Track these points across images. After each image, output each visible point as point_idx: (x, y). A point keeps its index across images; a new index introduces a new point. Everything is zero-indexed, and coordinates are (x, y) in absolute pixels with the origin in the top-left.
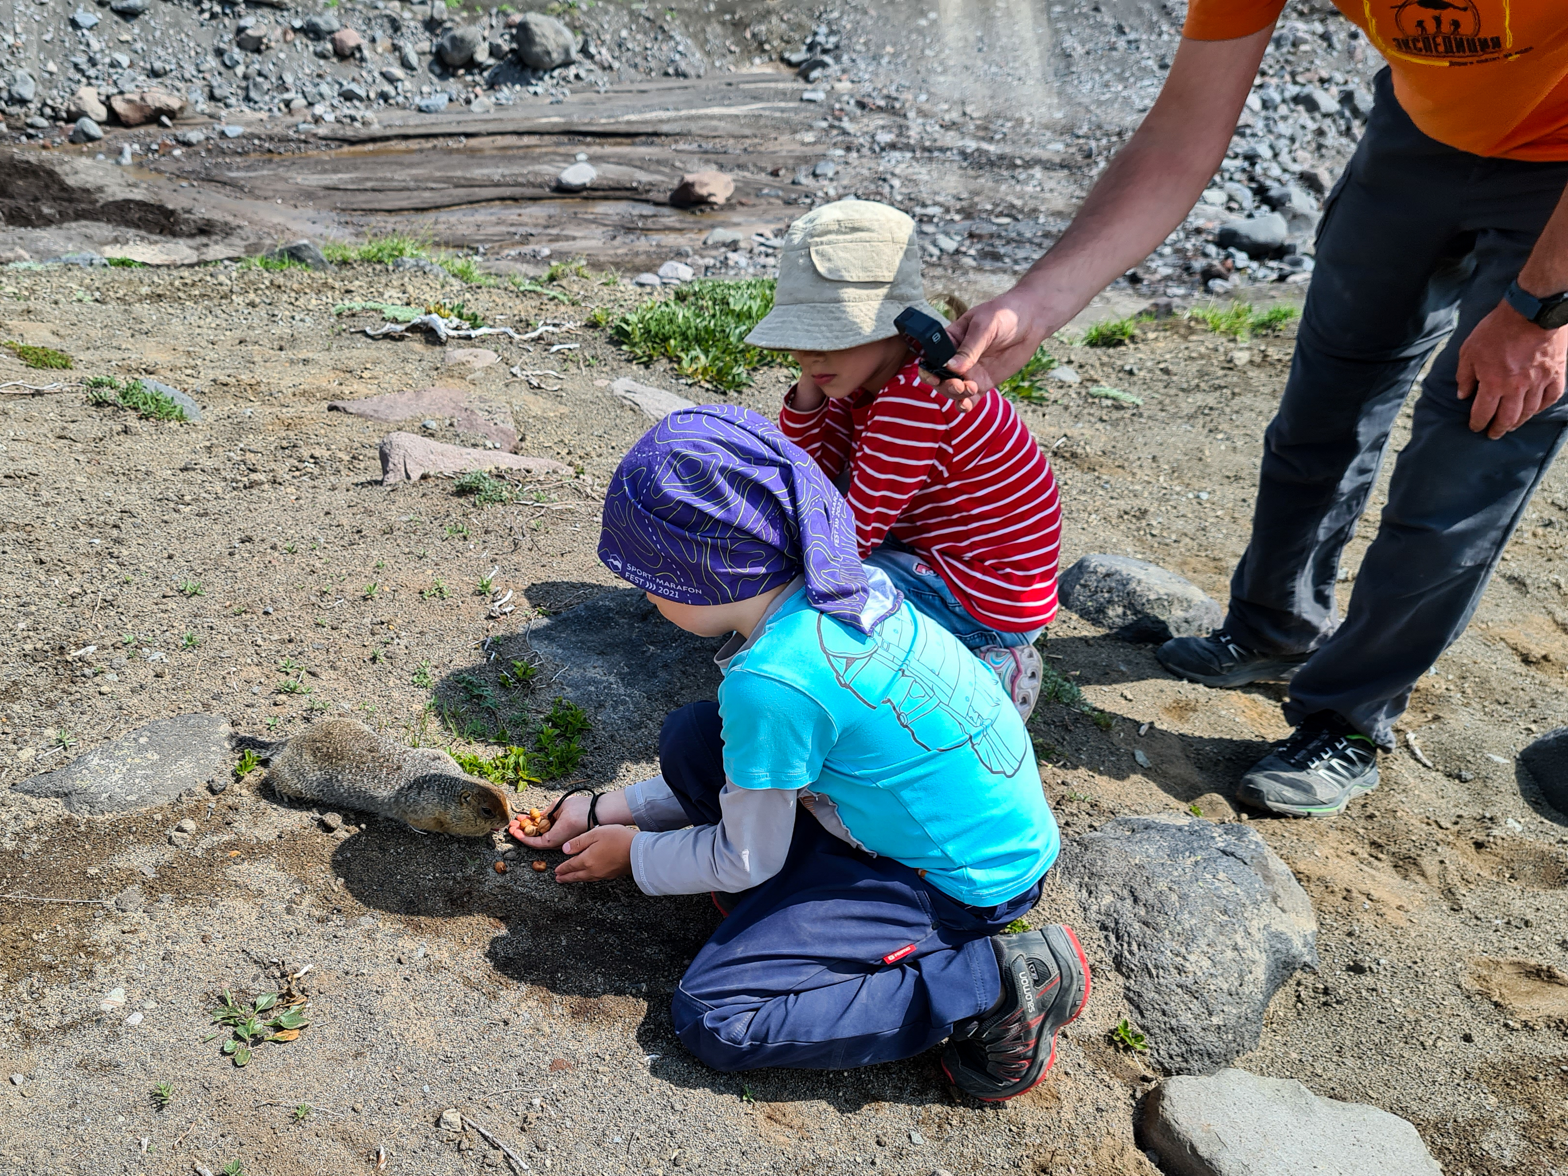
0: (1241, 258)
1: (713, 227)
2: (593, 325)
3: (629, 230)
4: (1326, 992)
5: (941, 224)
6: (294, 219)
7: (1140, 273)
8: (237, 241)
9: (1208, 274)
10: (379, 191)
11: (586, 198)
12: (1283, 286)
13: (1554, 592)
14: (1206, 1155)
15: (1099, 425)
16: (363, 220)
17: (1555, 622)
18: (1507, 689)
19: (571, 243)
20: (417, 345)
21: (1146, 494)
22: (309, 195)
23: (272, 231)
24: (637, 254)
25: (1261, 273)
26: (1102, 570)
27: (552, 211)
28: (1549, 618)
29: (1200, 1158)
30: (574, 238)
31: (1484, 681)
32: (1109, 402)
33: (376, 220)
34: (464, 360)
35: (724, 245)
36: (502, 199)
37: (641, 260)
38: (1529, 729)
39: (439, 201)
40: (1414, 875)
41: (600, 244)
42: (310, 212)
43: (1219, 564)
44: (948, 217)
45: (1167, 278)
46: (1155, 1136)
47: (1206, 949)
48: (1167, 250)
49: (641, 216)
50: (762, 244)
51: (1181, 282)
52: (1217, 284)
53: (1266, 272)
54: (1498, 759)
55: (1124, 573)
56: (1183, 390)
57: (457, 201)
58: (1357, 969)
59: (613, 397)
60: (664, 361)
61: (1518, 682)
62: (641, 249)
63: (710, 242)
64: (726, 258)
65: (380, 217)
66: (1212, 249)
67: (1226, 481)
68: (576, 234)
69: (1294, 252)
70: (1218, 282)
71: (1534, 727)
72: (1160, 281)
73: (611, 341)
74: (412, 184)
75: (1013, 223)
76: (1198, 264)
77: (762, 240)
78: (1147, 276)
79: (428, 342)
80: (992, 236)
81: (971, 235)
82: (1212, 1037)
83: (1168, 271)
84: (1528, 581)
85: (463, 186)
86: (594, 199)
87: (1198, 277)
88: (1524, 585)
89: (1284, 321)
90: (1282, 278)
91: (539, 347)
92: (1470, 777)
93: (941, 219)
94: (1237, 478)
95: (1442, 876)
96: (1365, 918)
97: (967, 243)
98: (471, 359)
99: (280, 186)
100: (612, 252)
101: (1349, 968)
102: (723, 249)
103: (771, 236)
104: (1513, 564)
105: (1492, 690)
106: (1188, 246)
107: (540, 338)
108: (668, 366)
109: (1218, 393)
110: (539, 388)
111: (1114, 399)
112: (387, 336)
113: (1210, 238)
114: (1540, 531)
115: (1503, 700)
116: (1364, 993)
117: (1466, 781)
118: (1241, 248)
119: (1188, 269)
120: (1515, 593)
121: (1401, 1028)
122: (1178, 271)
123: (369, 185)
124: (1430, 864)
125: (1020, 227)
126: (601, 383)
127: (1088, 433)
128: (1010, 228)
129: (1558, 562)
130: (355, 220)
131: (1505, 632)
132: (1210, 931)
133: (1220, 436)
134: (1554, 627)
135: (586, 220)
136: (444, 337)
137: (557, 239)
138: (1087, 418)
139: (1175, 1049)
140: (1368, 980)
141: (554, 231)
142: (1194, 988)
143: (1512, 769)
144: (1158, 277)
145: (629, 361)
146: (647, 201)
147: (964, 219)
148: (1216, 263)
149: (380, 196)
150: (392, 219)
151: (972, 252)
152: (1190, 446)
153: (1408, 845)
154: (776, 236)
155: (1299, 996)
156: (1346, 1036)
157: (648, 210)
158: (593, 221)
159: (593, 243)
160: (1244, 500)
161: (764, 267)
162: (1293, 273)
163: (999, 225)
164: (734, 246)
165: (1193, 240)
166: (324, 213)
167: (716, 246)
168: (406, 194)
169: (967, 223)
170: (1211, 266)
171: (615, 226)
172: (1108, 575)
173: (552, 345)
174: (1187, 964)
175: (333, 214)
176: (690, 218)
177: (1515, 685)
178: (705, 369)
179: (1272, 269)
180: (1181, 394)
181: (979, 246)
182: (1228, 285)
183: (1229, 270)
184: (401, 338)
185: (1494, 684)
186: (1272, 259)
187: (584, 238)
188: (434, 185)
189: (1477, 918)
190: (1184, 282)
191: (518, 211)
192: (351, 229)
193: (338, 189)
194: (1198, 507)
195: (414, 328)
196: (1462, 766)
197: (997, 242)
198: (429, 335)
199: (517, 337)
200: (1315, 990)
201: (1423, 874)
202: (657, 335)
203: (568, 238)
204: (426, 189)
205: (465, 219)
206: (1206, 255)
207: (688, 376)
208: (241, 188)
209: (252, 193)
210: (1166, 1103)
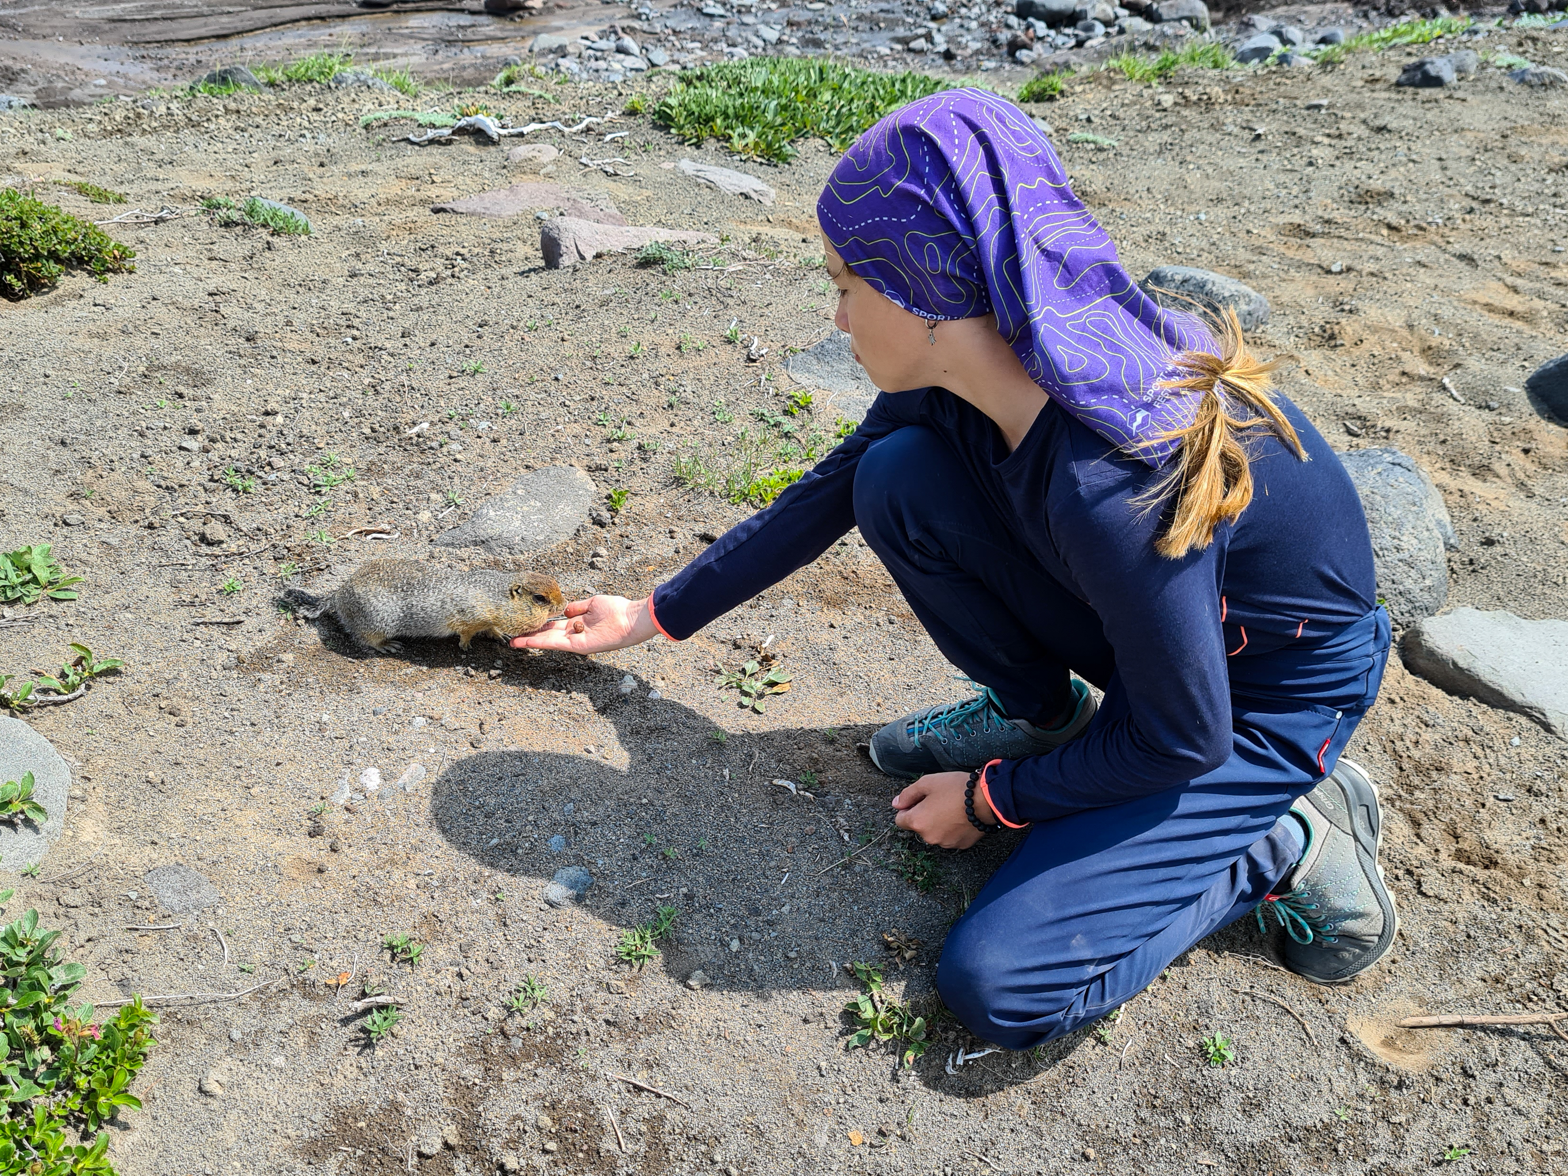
0: (1041, 27)
1: (536, 33)
2: (632, 112)
3: (450, 43)
4: (1471, 562)
5: (759, 14)
6: (82, 57)
7: (953, 50)
8: (25, 87)
9: (1014, 46)
10: (171, 19)
11: (397, 12)
12: (1083, 51)
13: (1496, 262)
14: (1465, 666)
15: (1092, 166)
16: (161, 53)
17: (1507, 286)
18: (1495, 339)
19: (392, 61)
20: (467, 147)
21: (1157, 221)
22: (92, 30)
23: (62, 73)
24: (464, 68)
25: (1060, 40)
26: (1179, 278)
27: (364, 28)
28: (1501, 283)
29: (1461, 670)
30: (395, 56)
31: (1476, 337)
32: (1092, 146)
33: (176, 52)
34: (530, 155)
35: (551, 51)
36: (308, 19)
37: (468, 74)
38: (1523, 366)
39: (240, 26)
40: (1490, 478)
41: (424, 60)
42: (99, 49)
43: (1241, 270)
44: (765, 6)
45: (978, 52)
46: (1422, 663)
47: (1412, 531)
48: (974, 25)
49: (459, 27)
50: (589, 48)
51: (991, 55)
52: (1022, 54)
53: (1065, 38)
54: (1513, 389)
55: (1198, 277)
56: (1139, 131)
57: (259, 25)
58: (1489, 542)
59: (686, 178)
60: (712, 140)
61: (1500, 333)
62: (467, 62)
63: (536, 49)
64: (557, 65)
65: (179, 48)
66: (1013, 20)
67: (1210, 204)
68: (396, 51)
69: (1086, 18)
70: (1025, 52)
71: (1526, 364)
72: (971, 56)
73: (655, 126)
74: (205, 9)
75: (827, 8)
76: (1004, 36)
77: (588, 43)
78: (959, 52)
79: (478, 143)
80: (809, 23)
81: (790, 24)
82: (1426, 595)
83: (978, 45)
84: (1476, 257)
85: (262, 8)
86: (405, 12)
87: (1005, 49)
88: (1473, 260)
89: (1173, 68)
90: (1080, 44)
91: (591, 138)
92: (1496, 406)
93: (759, 9)
94: (1220, 200)
95: (1512, 475)
96: (1480, 507)
97: (788, 31)
98: (535, 154)
99: (57, 22)
100: (437, 67)
101: (1482, 544)
102: (551, 56)
103: (596, 39)
104: (1457, 246)
105: (1484, 341)
106: (992, 18)
107: (588, 130)
108: (718, 145)
109: (1169, 132)
110: (616, 175)
111: (1094, 142)
112: (431, 142)
113: (1009, 9)
114: (1467, 217)
115: (1495, 347)
116: (1499, 558)
117: (1493, 410)
118: (1039, 18)
119: (995, 42)
120: (1468, 268)
121: (1535, 576)
122: (987, 45)
123: (158, 13)
124: (1499, 467)
125: (834, 11)
126: (668, 165)
127: (1088, 174)
128: (826, 13)
129: (1488, 240)
130: (152, 53)
131: (1474, 296)
132: (1410, 517)
133: (1191, 166)
134: (1506, 290)
135: (402, 35)
136: (496, 137)
137: (376, 58)
138: (1079, 161)
139: (1405, 608)
140: (1498, 549)
141: (372, 50)
142: (1410, 560)
143: (1524, 395)
144: (969, 51)
145: (681, 143)
146: (462, 11)
147: (779, 7)
148: (1019, 33)
149: (173, 25)
150: (192, 49)
151: (794, 40)
152: (1172, 177)
153: (1479, 458)
154: (601, 38)
155: (1452, 569)
156: (1497, 588)
157: (465, 20)
158: (411, 37)
159: (414, 60)
160: (1234, 217)
161: (597, 71)
162: (1089, 38)
163: (815, 11)
164: (561, 51)
165: (994, 13)
166: (115, 48)
167: (544, 53)
168: (202, 20)
169: (784, 11)
170: (1016, 37)
171: (434, 40)
172: (1185, 281)
173: (605, 135)
174: (1402, 544)
175: (126, 48)
176: (510, 26)
177: (1499, 335)
178: (756, 144)
179: (1068, 36)
180: (1140, 135)
181: (800, 34)
182: (1033, 55)
183: (1032, 40)
184: (449, 142)
185: (1485, 337)
186: (1066, 26)
187: (405, 55)
188: (231, 10)
189: (1548, 500)
190: (994, 55)
191: (328, 31)
192: (149, 64)
193: (125, 21)
194: (1200, 227)
195: (460, 131)
196: (1488, 398)
197: (816, 29)
198: (480, 136)
199: (567, 130)
200: (1463, 563)
201: (1498, 476)
202: (699, 116)
203: (387, 56)
204: (222, 13)
205: (272, 44)
206: (1009, 27)
207: (739, 153)
208: (14, 28)
209: (26, 32)
210: (1426, 637)
